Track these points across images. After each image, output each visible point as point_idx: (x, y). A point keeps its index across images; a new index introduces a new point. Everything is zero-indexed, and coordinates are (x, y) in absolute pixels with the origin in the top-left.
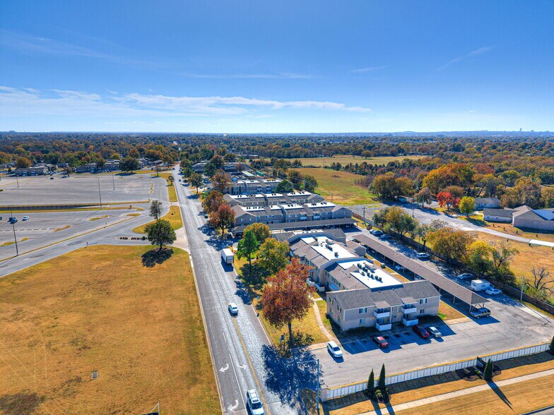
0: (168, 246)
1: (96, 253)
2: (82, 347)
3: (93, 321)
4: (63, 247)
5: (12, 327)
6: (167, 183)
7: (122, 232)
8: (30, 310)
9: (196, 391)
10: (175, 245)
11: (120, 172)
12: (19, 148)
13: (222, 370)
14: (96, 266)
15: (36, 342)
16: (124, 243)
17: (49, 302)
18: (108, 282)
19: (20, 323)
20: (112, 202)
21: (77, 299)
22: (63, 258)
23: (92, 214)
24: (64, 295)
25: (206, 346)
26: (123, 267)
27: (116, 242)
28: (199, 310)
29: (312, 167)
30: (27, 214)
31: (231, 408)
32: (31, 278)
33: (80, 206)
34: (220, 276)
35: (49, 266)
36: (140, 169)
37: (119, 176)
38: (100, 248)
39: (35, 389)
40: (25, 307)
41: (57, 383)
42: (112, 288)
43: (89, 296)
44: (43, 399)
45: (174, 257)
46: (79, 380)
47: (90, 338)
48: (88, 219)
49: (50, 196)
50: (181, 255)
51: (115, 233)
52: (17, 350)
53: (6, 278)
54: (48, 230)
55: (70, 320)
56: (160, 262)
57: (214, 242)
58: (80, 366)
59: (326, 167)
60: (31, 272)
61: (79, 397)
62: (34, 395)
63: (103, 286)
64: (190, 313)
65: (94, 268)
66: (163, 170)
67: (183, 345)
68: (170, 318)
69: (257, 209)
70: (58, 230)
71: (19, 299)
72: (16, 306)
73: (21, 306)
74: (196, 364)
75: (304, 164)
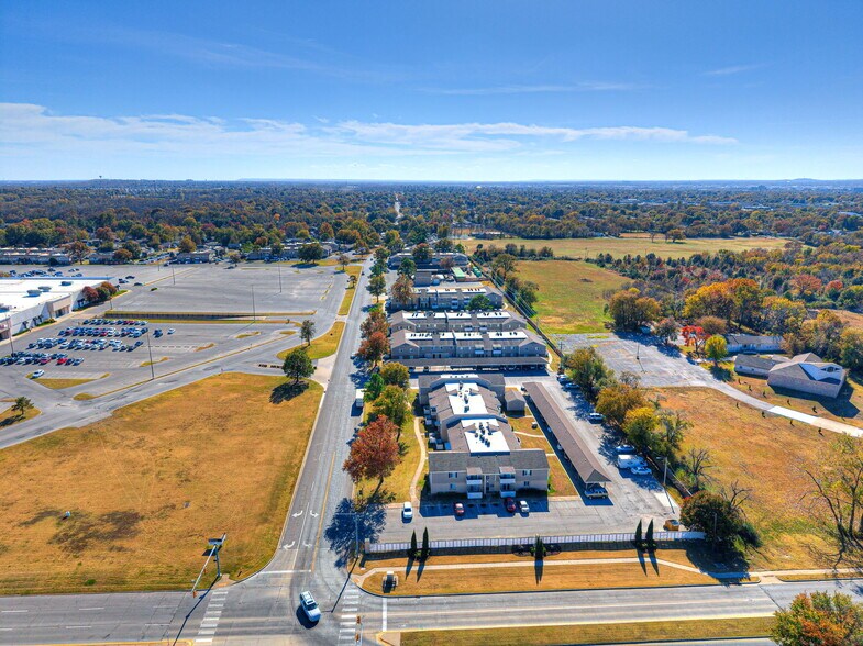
0: (305, 380)
1: (228, 382)
2: (185, 479)
3: (200, 457)
4: (198, 372)
5: (132, 454)
6: (348, 285)
7: (264, 357)
8: (152, 440)
9: (263, 528)
10: (313, 378)
11: (299, 261)
12: (190, 217)
13: (295, 515)
14: (223, 397)
15: (149, 471)
16: (262, 372)
17: (171, 433)
18: (227, 418)
19: (140, 452)
20: (270, 312)
21: (194, 433)
22: (195, 386)
23: (244, 329)
24: (184, 428)
25: (291, 493)
26: (249, 402)
27: (255, 370)
28: (302, 457)
29: (567, 259)
30: (174, 326)
31: (286, 547)
32: (159, 407)
33: (228, 316)
34: (343, 421)
35: (178, 394)
36: (325, 257)
37: (296, 269)
38: (234, 376)
39: (138, 510)
40: (147, 436)
41: (157, 506)
42: (230, 425)
43: (205, 431)
44: (142, 518)
45: (306, 393)
46: (173, 507)
47: (193, 472)
48: (235, 336)
49: (206, 299)
50: (315, 392)
51: (256, 358)
52: (132, 476)
53: (137, 404)
54: (191, 350)
55: (182, 453)
56: (288, 399)
57: (359, 377)
58: (177, 496)
59: (588, 260)
60: (160, 400)
61: (170, 520)
62: (137, 514)
63: (221, 422)
64: (292, 458)
65: (220, 400)
66: (354, 261)
67: (270, 489)
68: (270, 462)
69: (424, 338)
70: (201, 349)
71: (144, 428)
72: (139, 435)
73: (144, 434)
74: (273, 506)
75: (557, 254)
